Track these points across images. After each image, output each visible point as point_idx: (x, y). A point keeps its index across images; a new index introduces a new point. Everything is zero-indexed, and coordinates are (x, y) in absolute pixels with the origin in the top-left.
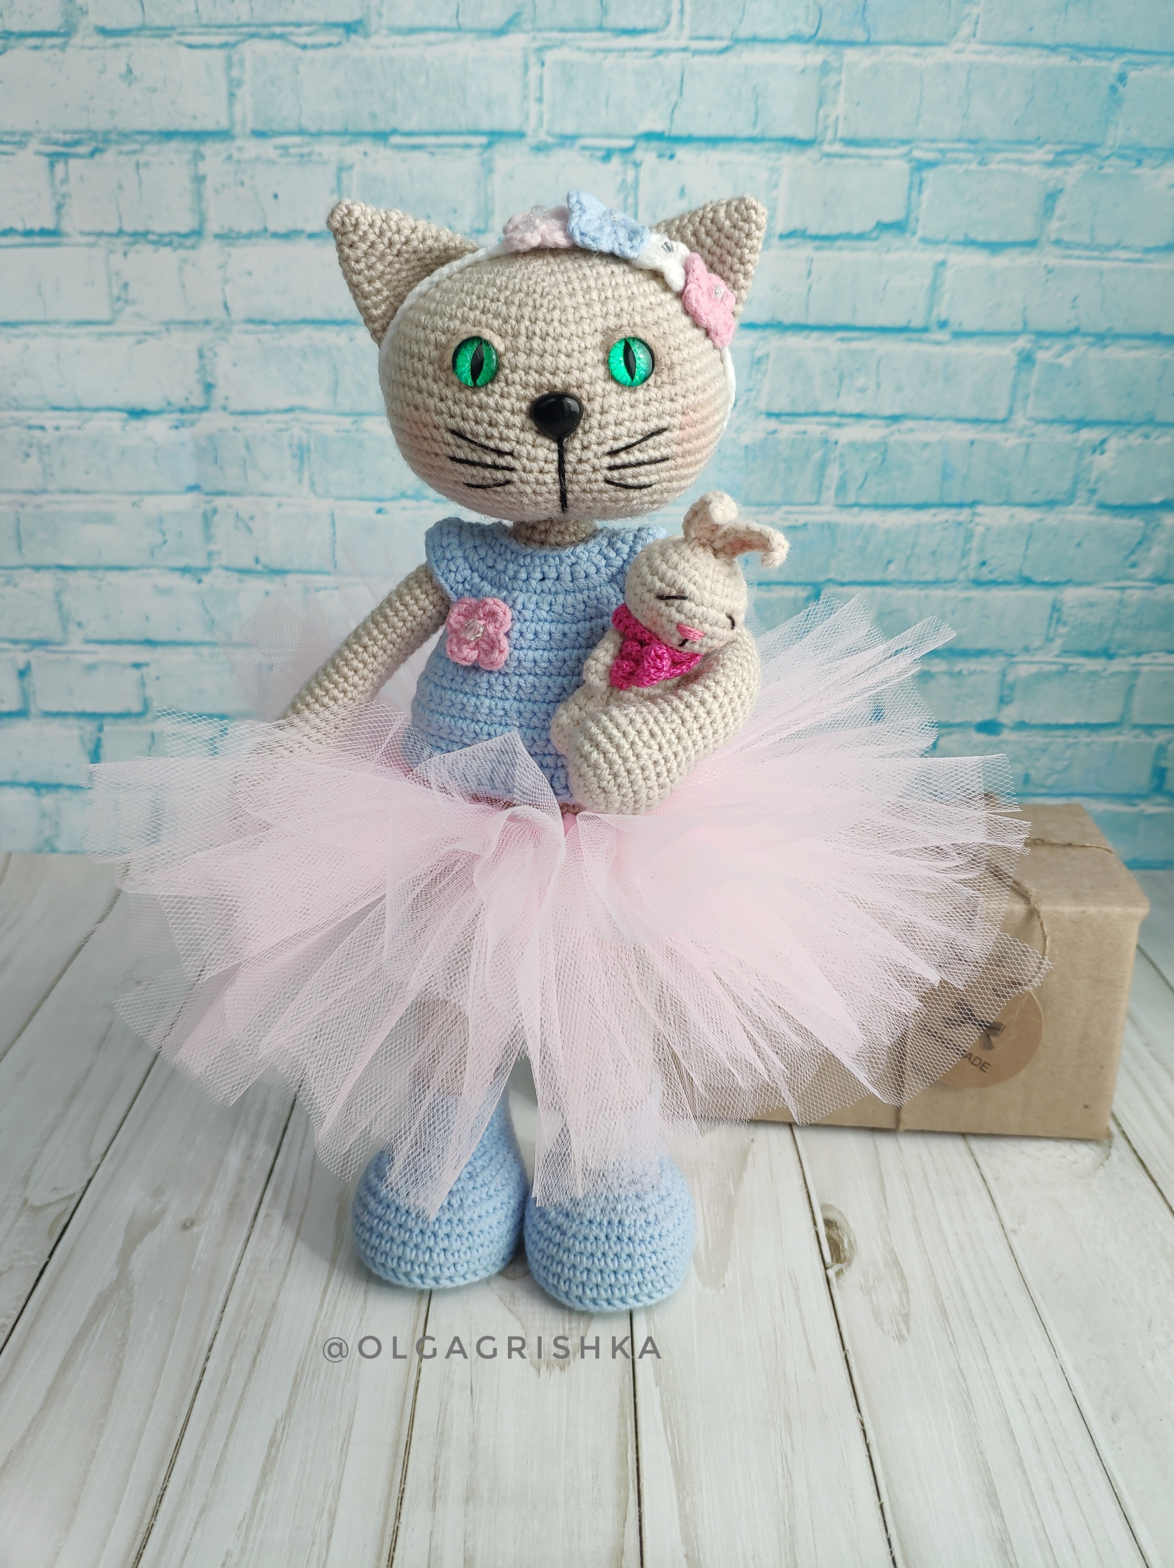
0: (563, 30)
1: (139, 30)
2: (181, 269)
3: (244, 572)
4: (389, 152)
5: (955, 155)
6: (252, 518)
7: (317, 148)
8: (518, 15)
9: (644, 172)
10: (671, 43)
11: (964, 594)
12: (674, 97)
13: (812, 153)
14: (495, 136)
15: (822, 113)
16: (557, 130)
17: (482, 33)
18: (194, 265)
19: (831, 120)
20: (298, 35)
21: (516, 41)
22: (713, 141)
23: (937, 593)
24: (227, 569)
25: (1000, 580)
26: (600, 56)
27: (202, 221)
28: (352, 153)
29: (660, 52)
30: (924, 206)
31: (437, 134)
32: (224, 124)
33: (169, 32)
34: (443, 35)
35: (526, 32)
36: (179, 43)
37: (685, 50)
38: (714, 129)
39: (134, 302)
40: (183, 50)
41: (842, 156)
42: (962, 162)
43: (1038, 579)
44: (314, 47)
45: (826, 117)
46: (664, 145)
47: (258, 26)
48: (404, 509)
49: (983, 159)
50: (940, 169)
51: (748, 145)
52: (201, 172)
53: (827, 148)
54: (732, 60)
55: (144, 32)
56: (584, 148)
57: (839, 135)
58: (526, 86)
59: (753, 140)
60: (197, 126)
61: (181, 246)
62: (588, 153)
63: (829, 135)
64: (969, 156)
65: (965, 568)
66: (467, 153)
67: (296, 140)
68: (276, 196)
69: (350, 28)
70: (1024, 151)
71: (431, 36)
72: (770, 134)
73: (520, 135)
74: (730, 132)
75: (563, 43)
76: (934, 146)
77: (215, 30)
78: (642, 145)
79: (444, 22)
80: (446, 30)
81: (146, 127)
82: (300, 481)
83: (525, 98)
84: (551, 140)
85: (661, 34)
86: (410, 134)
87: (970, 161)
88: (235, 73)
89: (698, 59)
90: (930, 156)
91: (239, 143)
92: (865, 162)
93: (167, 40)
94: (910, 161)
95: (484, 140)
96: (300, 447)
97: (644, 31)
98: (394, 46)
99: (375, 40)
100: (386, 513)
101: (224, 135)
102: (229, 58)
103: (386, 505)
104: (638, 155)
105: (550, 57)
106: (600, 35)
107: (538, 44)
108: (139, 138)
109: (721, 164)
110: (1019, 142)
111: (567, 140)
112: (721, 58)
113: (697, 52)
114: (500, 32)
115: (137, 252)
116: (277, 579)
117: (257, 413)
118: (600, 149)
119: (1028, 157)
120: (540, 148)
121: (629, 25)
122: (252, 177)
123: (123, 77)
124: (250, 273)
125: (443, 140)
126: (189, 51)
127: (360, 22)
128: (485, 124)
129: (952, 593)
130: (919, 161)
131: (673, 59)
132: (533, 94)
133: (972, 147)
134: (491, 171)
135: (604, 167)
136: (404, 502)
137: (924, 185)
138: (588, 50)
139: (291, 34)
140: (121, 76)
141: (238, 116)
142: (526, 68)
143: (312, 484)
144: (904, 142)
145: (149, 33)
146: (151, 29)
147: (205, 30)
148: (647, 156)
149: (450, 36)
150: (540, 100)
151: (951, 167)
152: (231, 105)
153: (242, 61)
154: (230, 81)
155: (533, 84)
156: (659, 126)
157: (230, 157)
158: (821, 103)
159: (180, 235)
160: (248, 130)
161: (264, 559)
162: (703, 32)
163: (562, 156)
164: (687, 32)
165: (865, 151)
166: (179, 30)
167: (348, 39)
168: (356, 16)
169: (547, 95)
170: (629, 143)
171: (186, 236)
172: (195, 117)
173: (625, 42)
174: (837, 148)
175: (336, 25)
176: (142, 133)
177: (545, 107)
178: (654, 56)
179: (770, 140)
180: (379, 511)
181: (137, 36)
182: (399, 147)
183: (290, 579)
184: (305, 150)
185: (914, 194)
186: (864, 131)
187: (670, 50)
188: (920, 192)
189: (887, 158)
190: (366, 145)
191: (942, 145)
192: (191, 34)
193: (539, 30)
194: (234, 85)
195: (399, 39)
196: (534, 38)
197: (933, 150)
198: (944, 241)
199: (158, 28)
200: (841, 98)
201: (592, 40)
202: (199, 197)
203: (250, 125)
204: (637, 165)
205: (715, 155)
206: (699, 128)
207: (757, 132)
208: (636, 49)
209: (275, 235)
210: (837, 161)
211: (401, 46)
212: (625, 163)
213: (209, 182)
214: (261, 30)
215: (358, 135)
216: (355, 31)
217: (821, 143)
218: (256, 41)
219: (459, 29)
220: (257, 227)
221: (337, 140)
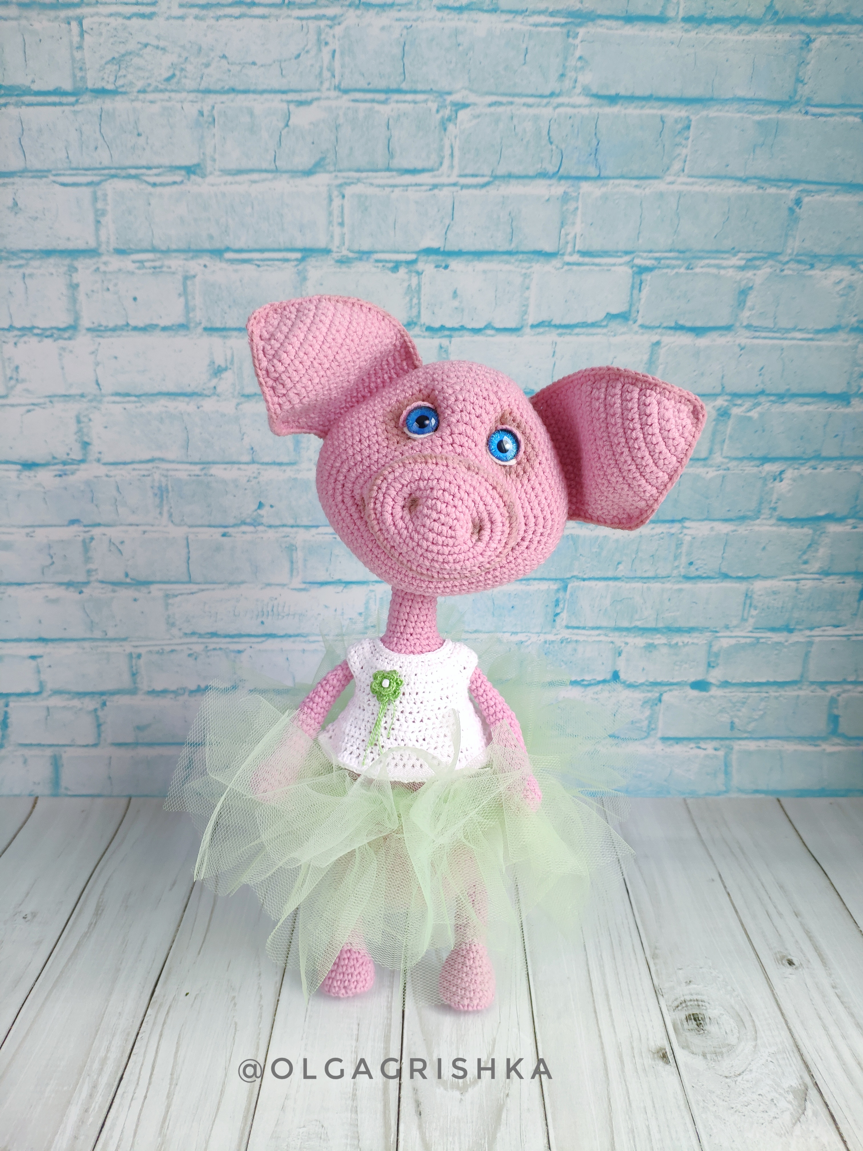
0: (358, 170)
1: (22, 173)
2: (60, 355)
3: (117, 584)
4: (224, 265)
5: (668, 262)
6: (122, 542)
7: (167, 263)
8: (323, 159)
9: (425, 279)
10: (444, 180)
11: (677, 586)
12: (447, 221)
13: (556, 262)
14: (308, 252)
15: (563, 232)
16: (356, 247)
17: (294, 173)
18: (71, 352)
19: (570, 237)
20: (148, 175)
21: (322, 179)
22: (479, 254)
23: (656, 586)
24: (102, 582)
25: (704, 575)
26: (388, 189)
27: (77, 318)
28: (194, 266)
29: (435, 186)
30: (643, 301)
31: (262, 251)
32: (93, 244)
33: (45, 174)
34: (264, 175)
35: (330, 172)
36: (54, 182)
37: (455, 185)
38: (478, 246)
39: (23, 381)
40: (57, 187)
41: (579, 264)
42: (674, 267)
43: (734, 575)
44: (162, 185)
45: (567, 235)
46: (440, 258)
47: (116, 168)
48: (244, 533)
49: (690, 265)
50: (656, 272)
51: (505, 257)
52: (75, 281)
53: (567, 258)
54: (492, 192)
55: (26, 174)
56: (377, 261)
57: (577, 249)
58: (330, 214)
59: (509, 253)
60: (71, 246)
61: (60, 338)
62: (380, 265)
63: (569, 249)
64: (679, 262)
65: (677, 567)
66: (286, 265)
67: (150, 256)
68: (135, 299)
69: (190, 170)
70: (722, 258)
71: (255, 176)
72: (522, 248)
73: (327, 251)
74: (492, 248)
75: (359, 180)
76: (651, 255)
77: (83, 172)
78: (423, 258)
79: (264, 166)
80: (266, 171)
81: (30, 247)
82: (161, 513)
83: (330, 223)
84: (351, 255)
85: (436, 173)
86: (240, 251)
87: (680, 267)
88: (100, 205)
89: (465, 192)
90: (648, 263)
91: (104, 258)
92: (597, 268)
93: (44, 180)
94: (632, 267)
95: (298, 255)
96: (160, 488)
97: (423, 171)
98: (225, 184)
99: (210, 179)
100: (230, 536)
101: (92, 253)
102: (95, 193)
103: (230, 530)
104: (420, 266)
105: (349, 191)
106: (388, 174)
107: (339, 181)
108: (24, 255)
109: (484, 272)
110: (717, 251)
111: (363, 255)
112: (484, 191)
113: (463, 187)
114: (309, 173)
115: (25, 343)
116: (144, 590)
117: (125, 463)
118: (390, 261)
119: (725, 263)
120: (343, 261)
121: (411, 167)
122: (116, 285)
123: (11, 209)
124: (116, 358)
125: (266, 255)
126: (62, 188)
127: (198, 165)
128: (299, 243)
129: (668, 585)
130: (639, 267)
131: (446, 192)
132: (336, 220)
133: (681, 255)
134: (305, 279)
135: (394, 275)
136: (244, 528)
137: (643, 285)
138: (379, 186)
139: (143, 175)
140: (8, 208)
141: (103, 238)
142: (331, 200)
143: (171, 515)
144: (627, 253)
145: (30, 174)
146: (31, 171)
147: (74, 172)
148: (427, 266)
149: (270, 176)
150: (342, 224)
151: (665, 271)
152: (97, 230)
153: (105, 195)
154: (96, 211)
155: (336, 212)
156: (435, 245)
157: (97, 269)
158: (562, 224)
159: (59, 329)
160: (111, 249)
161: (132, 574)
162: (468, 171)
163: (360, 267)
164: (456, 171)
165: (597, 260)
166: (54, 172)
167: (189, 179)
168: (195, 161)
169: (346, 221)
170: (413, 257)
171: (64, 330)
172: (68, 239)
173: (408, 179)
174: (576, 258)
175: (180, 168)
176: (27, 251)
177: (346, 230)
178: (430, 190)
179: (523, 253)
180: (224, 535)
181: (20, 177)
182: (232, 261)
183: (154, 588)
184: (157, 264)
185: (635, 292)
186: (596, 245)
187: (443, 185)
188: (640, 291)
189: (614, 265)
190: (206, 260)
191: (657, 255)
192: (64, 175)
193: (340, 171)
194: (99, 215)
195: (229, 179)
196: (336, 176)
197: (650, 259)
198: (659, 327)
199: (37, 171)
200: (578, 220)
201: (382, 178)
202: (74, 300)
203: (113, 245)
204: (419, 274)
205: (481, 265)
206: (468, 244)
207: (513, 247)
208: (416, 185)
209: (135, 329)
210: (575, 268)
211: (231, 183)
212: (410, 271)
213: (82, 289)
214: (119, 171)
215: (198, 253)
216: (194, 173)
217: (563, 254)
218: (116, 180)
219: (276, 170)
220: (121, 322)
221: (183, 256)
